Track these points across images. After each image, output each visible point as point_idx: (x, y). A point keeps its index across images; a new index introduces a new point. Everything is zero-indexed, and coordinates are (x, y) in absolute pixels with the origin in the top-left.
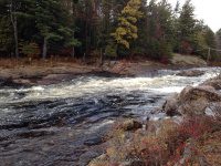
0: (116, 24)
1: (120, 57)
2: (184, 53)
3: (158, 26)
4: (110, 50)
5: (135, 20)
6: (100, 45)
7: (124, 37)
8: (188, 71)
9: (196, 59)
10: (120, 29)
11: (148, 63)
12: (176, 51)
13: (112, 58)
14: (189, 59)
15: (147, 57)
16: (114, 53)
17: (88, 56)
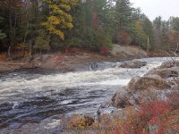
1: (53, 50)
2: (123, 43)
5: (68, 8)
11: (86, 56)
15: (85, 48)
16: (46, 46)
17: (14, 51)
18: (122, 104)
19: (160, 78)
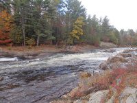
0: (72, 28)
1: (75, 44)
2: (105, 41)
3: (93, 29)
4: (70, 40)
5: (81, 26)
6: (65, 39)
7: (77, 34)
8: (108, 50)
9: (111, 44)
10: (74, 31)
11: (88, 47)
12: (102, 41)
13: (71, 45)
14: (108, 44)
15: (88, 43)
16: (72, 42)
17: (59, 44)
18: (104, 68)
19: (122, 57)
